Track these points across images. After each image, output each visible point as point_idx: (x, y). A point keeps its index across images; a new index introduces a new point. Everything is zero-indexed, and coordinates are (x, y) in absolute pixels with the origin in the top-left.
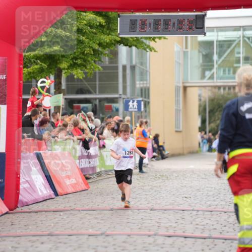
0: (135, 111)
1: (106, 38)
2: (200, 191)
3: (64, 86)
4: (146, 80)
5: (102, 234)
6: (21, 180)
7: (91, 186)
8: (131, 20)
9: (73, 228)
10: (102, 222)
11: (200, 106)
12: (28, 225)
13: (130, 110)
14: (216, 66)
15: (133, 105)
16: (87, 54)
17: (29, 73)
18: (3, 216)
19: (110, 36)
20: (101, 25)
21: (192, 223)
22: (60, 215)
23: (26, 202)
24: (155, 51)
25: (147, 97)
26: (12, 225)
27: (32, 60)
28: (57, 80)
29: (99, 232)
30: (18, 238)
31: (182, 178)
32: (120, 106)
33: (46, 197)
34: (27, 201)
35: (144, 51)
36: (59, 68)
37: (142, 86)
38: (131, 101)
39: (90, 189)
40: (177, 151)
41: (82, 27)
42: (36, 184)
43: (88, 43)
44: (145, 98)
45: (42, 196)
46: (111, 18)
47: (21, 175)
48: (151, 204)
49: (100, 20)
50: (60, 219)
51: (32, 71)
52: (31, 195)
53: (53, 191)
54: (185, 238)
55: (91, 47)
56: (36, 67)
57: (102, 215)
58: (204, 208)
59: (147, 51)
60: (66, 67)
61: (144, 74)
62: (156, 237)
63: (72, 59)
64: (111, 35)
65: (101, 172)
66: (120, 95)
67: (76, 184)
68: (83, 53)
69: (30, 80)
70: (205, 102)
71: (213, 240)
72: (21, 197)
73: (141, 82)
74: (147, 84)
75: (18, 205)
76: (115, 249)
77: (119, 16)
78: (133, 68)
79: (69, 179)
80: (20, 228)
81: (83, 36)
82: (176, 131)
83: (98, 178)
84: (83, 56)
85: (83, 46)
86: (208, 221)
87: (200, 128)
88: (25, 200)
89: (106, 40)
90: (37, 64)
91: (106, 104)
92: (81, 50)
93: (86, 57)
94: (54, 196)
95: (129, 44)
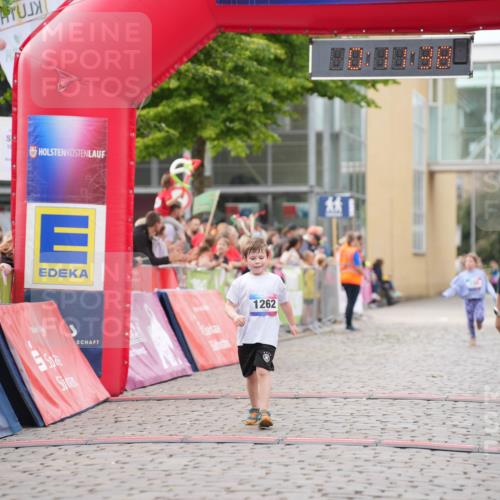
0: (338, 217)
1: (287, 82)
3: (208, 172)
4: (360, 160)
8: (333, 49)
9: (225, 429)
11: (459, 208)
13: (328, 215)
14: (489, 134)
15: (333, 207)
16: (252, 111)
17: (147, 147)
19: (294, 79)
20: (277, 60)
21: (444, 423)
24: (376, 106)
25: (360, 190)
27: (152, 123)
29: (273, 438)
32: (311, 207)
33: (177, 372)
35: (356, 106)
36: (201, 138)
37: (351, 170)
38: (331, 199)
41: (244, 63)
43: (254, 92)
44: (358, 191)
46: (295, 45)
48: (370, 388)
49: (277, 50)
51: (151, 143)
55: (259, 100)
56: (159, 135)
58: (468, 396)
59: (361, 107)
60: (213, 136)
61: (355, 149)
63: (225, 121)
64: (295, 76)
66: (311, 187)
67: (230, 350)
68: (244, 110)
69: (147, 159)
73: (351, 164)
74: (360, 166)
76: (302, 469)
77: (311, 42)
78: (335, 137)
81: (245, 78)
82: (416, 254)
84: (245, 117)
85: (245, 97)
89: (286, 85)
90: (160, 130)
91: (286, 204)
92: (241, 104)
93: (249, 118)
94: (190, 372)
95: (329, 94)
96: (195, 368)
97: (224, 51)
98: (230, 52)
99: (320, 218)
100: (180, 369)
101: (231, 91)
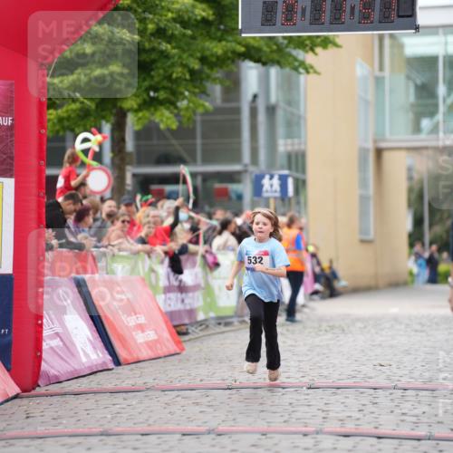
0: (275, 198)
1: (217, 47)
2: (409, 354)
3: (130, 145)
4: (299, 137)
5: (209, 432)
6: (46, 333)
7: (187, 346)
8: (265, 2)
9: (151, 422)
10: (210, 410)
11: (410, 190)
12: (59, 417)
13: (265, 195)
14: (442, 108)
15: (271, 186)
16: (177, 78)
17: (61, 120)
18: (9, 403)
19: (224, 43)
20: (205, 21)
21: (392, 412)
22: (125, 399)
23: (56, 377)
24: (315, 72)
25: (300, 169)
26: (28, 417)
28: (116, 134)
29: (203, 429)
30: (40, 441)
31: (373, 331)
32: (245, 188)
33: (96, 365)
34: (56, 373)
35: (294, 73)
36: (121, 109)
37: (289, 148)
38: (267, 177)
39: (184, 353)
40: (364, 282)
41: (166, 25)
42: (74, 339)
43: (180, 57)
44: (297, 171)
45: (86, 365)
46: (224, 6)
47: (44, 321)
48: (311, 378)
50: (124, 406)
51: (65, 115)
52: (66, 362)
53: (111, 355)
54: (379, 438)
55: (185, 66)
56: (74, 106)
57: (209, 399)
58: (419, 384)
59: (300, 73)
60: (135, 106)
61: (294, 125)
62: (320, 437)
63: (148, 90)
64: (225, 40)
65: (206, 320)
66: (246, 166)
67: (156, 341)
68: (169, 78)
69: (61, 133)
70: (421, 182)
71: (434, 442)
72: (44, 366)
73: (289, 141)
74: (300, 144)
75: (40, 383)
78: (271, 110)
79: (143, 331)
80: (43, 422)
81: (169, 42)
82: (363, 241)
83: (201, 334)
84: (170, 85)
85: (169, 63)
86: (426, 409)
87: (410, 236)
88: (53, 372)
89: (215, 50)
90: (74, 100)
91: (218, 185)
92: (165, 71)
93: (174, 86)
94: (111, 365)
95: (263, 59)
96: (117, 362)
97: (144, 12)
98: (150, 13)
99: (256, 199)
100: (100, 362)
101: (153, 56)
